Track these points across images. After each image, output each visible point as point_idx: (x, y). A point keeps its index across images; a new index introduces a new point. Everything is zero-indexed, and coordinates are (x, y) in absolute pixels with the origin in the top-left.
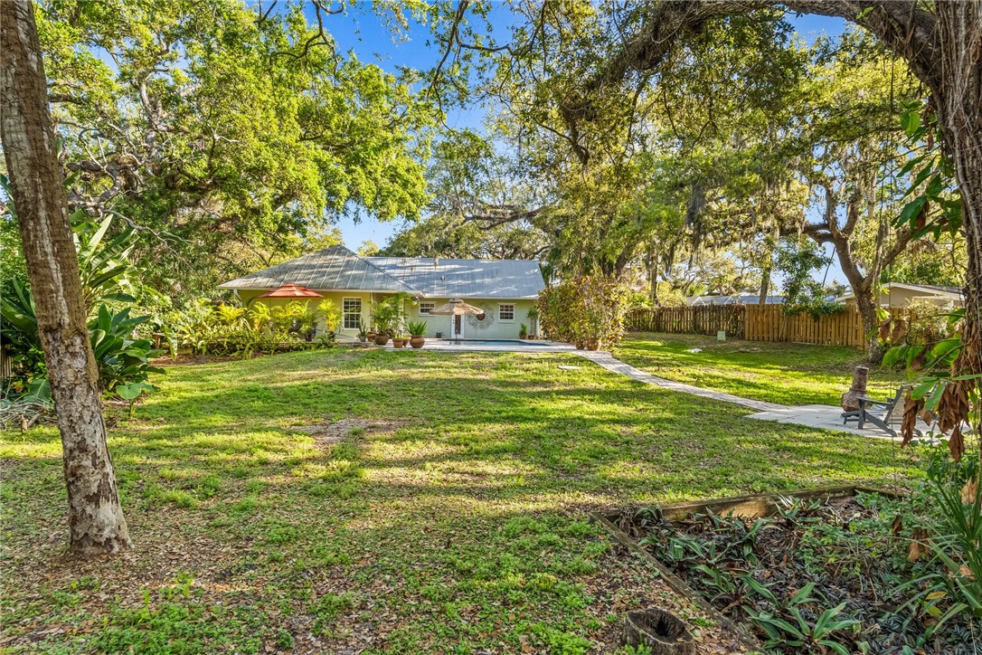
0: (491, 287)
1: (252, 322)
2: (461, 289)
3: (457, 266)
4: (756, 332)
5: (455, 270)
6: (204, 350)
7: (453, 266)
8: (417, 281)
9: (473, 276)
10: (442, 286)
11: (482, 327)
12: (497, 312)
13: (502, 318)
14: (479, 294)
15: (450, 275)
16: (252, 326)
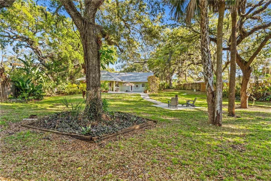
0: (139, 79)
1: (79, 88)
2: (132, 80)
3: (133, 74)
4: (203, 90)
5: (132, 75)
6: (69, 93)
7: (132, 74)
8: (123, 78)
9: (136, 77)
10: (128, 79)
11: (137, 89)
12: (141, 85)
13: (142, 87)
14: (136, 81)
15: (130, 76)
16: (79, 89)
